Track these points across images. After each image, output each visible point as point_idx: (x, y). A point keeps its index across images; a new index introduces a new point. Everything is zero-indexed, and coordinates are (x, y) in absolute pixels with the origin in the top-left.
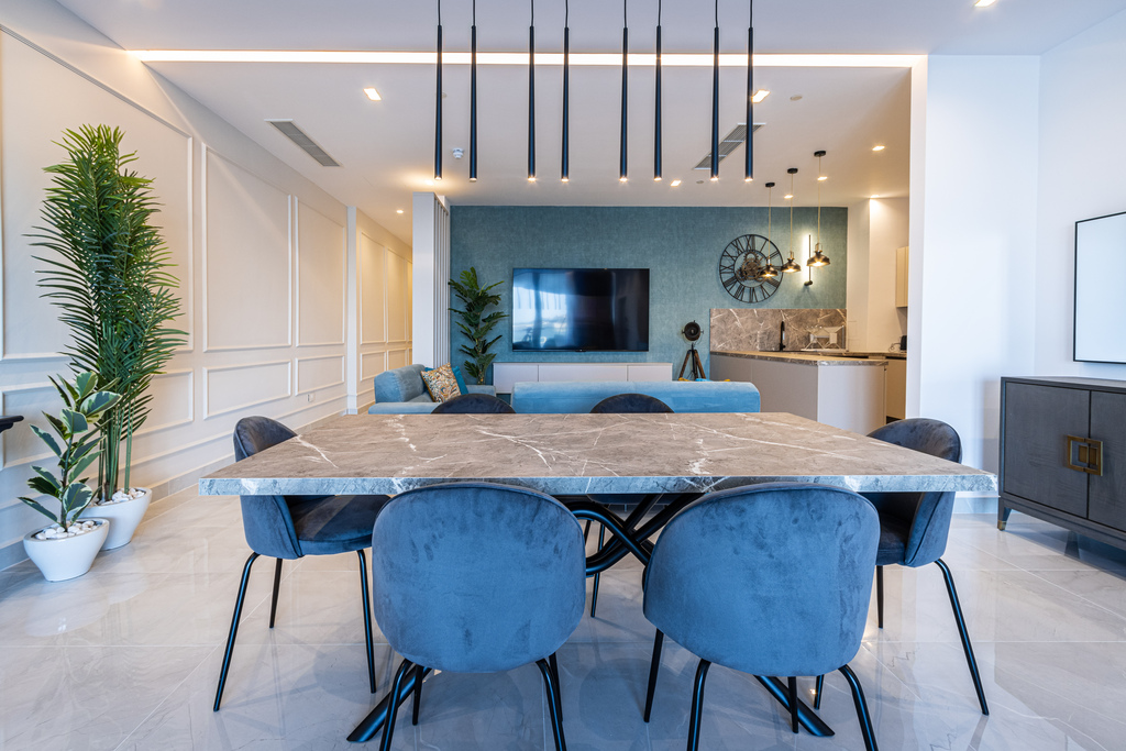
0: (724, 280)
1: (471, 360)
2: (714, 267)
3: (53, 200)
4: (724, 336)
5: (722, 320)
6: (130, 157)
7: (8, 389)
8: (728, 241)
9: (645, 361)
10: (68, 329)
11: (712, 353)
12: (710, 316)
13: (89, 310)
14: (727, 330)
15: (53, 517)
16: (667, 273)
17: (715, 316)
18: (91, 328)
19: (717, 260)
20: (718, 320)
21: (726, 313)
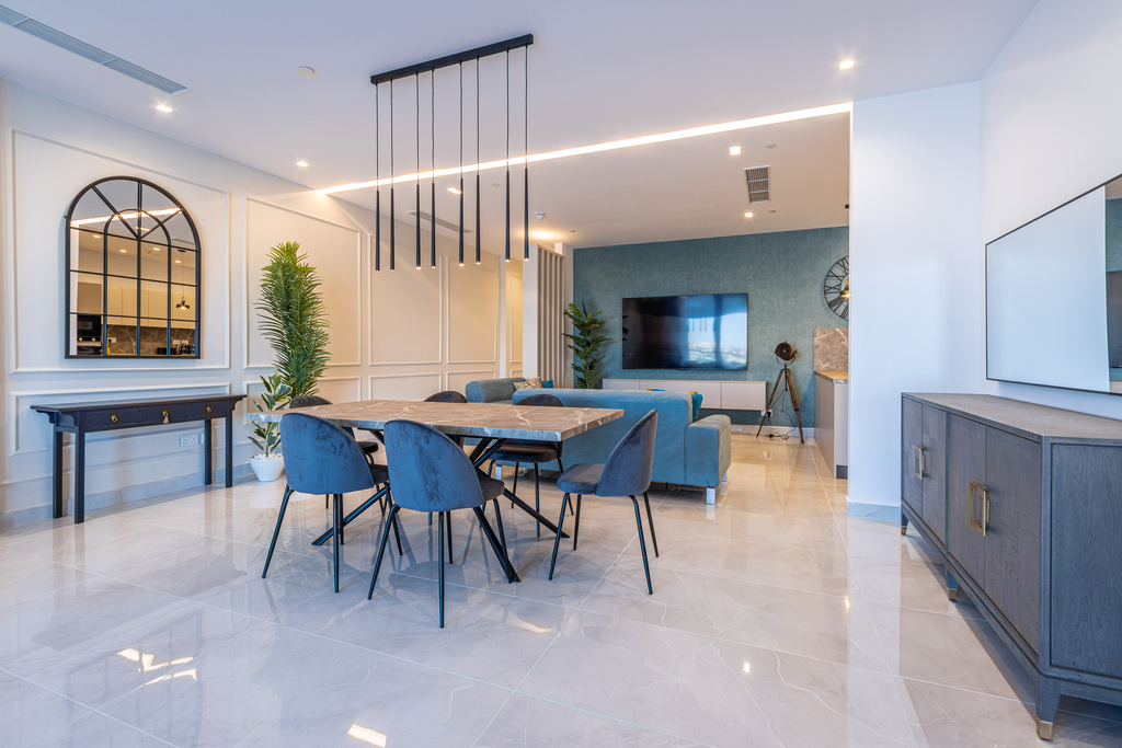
0: (829, 300)
1: (581, 375)
2: (818, 287)
3: (266, 285)
4: (829, 356)
5: (828, 340)
6: (303, 257)
7: (250, 382)
8: (834, 261)
9: (746, 380)
10: (274, 351)
11: (815, 373)
12: (814, 336)
13: (284, 342)
14: (833, 350)
15: (262, 448)
16: (767, 296)
17: (819, 337)
18: (285, 350)
19: (821, 280)
20: (822, 340)
21: (832, 333)
